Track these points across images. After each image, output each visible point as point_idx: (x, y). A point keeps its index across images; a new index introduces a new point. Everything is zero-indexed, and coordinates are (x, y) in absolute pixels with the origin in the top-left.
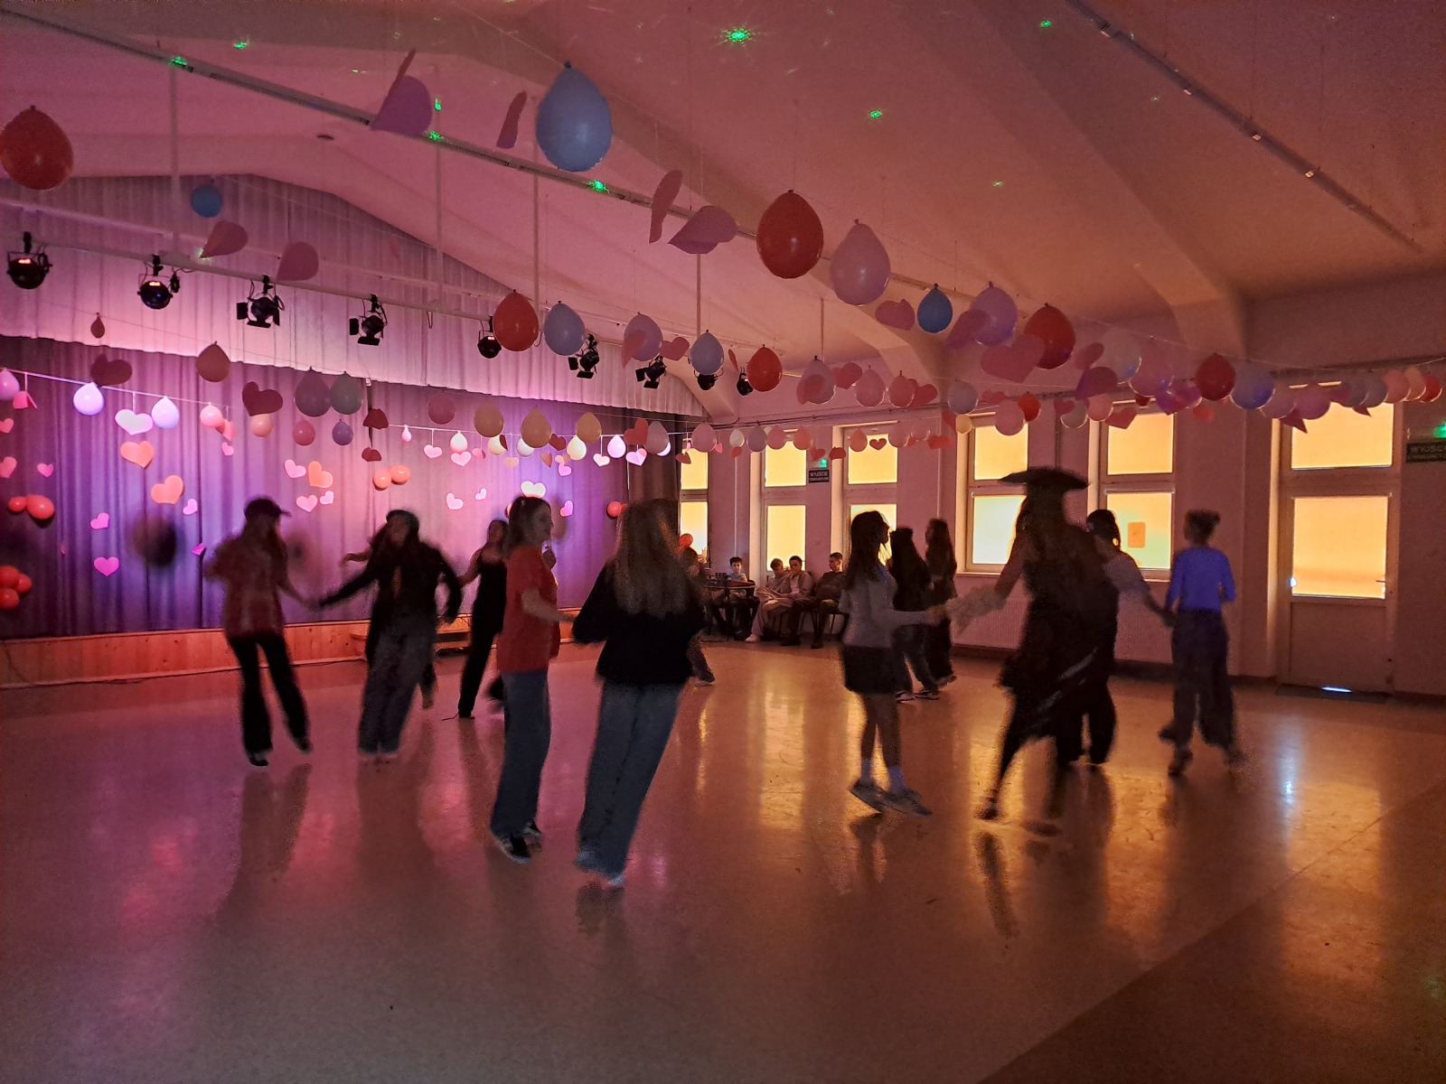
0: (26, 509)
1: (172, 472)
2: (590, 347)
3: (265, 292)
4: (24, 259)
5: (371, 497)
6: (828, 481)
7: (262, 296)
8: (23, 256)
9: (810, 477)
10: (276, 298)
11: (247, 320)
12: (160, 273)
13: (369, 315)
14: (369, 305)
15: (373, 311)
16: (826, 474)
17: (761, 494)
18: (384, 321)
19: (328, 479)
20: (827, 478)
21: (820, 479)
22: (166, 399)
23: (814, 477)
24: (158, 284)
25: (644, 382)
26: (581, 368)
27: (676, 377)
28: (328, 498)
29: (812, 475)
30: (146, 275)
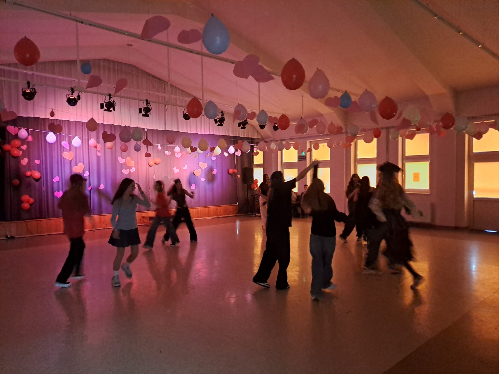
0: (31, 175)
1: (80, 162)
2: (222, 115)
3: (110, 99)
4: (28, 90)
5: (148, 169)
6: (305, 160)
7: (109, 101)
8: (27, 89)
9: (299, 159)
10: (114, 101)
11: (104, 109)
12: (74, 94)
13: (145, 106)
14: (145, 103)
15: (147, 105)
16: (304, 157)
17: (282, 165)
18: (151, 108)
19: (133, 163)
20: (305, 159)
21: (302, 159)
22: (77, 137)
23: (300, 159)
24: (73, 98)
25: (240, 127)
26: (219, 123)
27: (251, 125)
28: (133, 170)
29: (300, 158)
30: (69, 94)
